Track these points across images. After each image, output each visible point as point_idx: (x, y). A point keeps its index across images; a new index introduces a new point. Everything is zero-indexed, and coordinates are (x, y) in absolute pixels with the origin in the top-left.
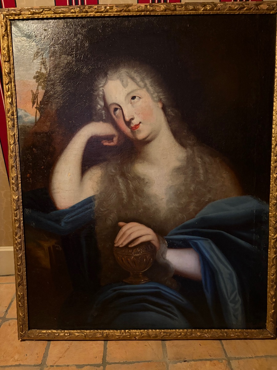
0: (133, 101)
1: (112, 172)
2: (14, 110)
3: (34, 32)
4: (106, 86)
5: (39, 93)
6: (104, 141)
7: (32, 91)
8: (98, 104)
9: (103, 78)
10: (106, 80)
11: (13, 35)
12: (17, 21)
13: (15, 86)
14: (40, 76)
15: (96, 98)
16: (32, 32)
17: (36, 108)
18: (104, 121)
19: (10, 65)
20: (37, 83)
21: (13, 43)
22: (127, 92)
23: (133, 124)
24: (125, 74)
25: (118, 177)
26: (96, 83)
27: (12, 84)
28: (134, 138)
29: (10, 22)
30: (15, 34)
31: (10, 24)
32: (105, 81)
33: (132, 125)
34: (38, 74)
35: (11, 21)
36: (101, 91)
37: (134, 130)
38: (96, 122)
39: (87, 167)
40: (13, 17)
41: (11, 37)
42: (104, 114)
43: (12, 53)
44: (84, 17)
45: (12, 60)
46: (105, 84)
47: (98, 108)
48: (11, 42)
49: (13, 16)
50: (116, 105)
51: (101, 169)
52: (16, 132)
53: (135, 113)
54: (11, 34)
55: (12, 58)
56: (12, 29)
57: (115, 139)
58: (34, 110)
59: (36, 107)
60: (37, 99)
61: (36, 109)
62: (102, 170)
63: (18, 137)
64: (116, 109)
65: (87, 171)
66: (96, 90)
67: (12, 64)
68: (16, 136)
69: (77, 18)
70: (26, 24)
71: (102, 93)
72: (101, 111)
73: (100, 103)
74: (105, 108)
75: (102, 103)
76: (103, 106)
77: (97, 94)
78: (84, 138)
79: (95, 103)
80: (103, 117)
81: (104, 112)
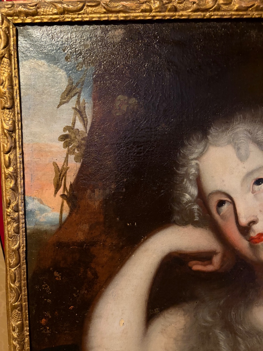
0: (256, 187)
1: (207, 322)
2: (20, 201)
3: (64, 51)
4: (204, 158)
5: (68, 168)
6: (194, 262)
7: (55, 164)
8: (187, 192)
9: (199, 141)
10: (205, 146)
11: (20, 54)
12: (30, 27)
13: (22, 154)
14: (73, 136)
15: (183, 180)
16: (59, 49)
17: (63, 196)
18: (196, 224)
19: (14, 116)
20: (66, 149)
21: (21, 72)
22: (245, 171)
23: (254, 231)
24: (244, 135)
25: (217, 331)
26: (184, 151)
27: (16, 151)
28: (254, 258)
29: (14, 29)
30: (24, 54)
31: (15, 32)
32: (203, 148)
33: (253, 235)
34: (67, 132)
35: (18, 28)
36: (192, 166)
37: (256, 243)
38: (180, 226)
39: (157, 310)
40: (22, 20)
41: (16, 59)
42: (196, 211)
43: (18, 91)
44: (168, 19)
45: (19, 105)
46: (202, 154)
47: (185, 200)
48: (16, 70)
49: (22, 18)
50: (223, 195)
51: (184, 315)
52: (21, 242)
53: (261, 211)
54: (16, 54)
55: (18, 101)
56: (19, 42)
57: (217, 260)
58: (58, 199)
59: (62, 194)
60: (65, 180)
61: (61, 199)
62: (186, 316)
63: (26, 251)
64: (221, 203)
65: (158, 317)
66: (183, 166)
67: (18, 113)
68: (21, 250)
69: (154, 23)
70: (48, 34)
71: (194, 171)
72: (192, 205)
73: (190, 190)
74: (199, 199)
75: (194, 190)
76: (196, 196)
77: (184, 173)
78: (154, 256)
79: (179, 191)
80: (194, 217)
81: (197, 208)
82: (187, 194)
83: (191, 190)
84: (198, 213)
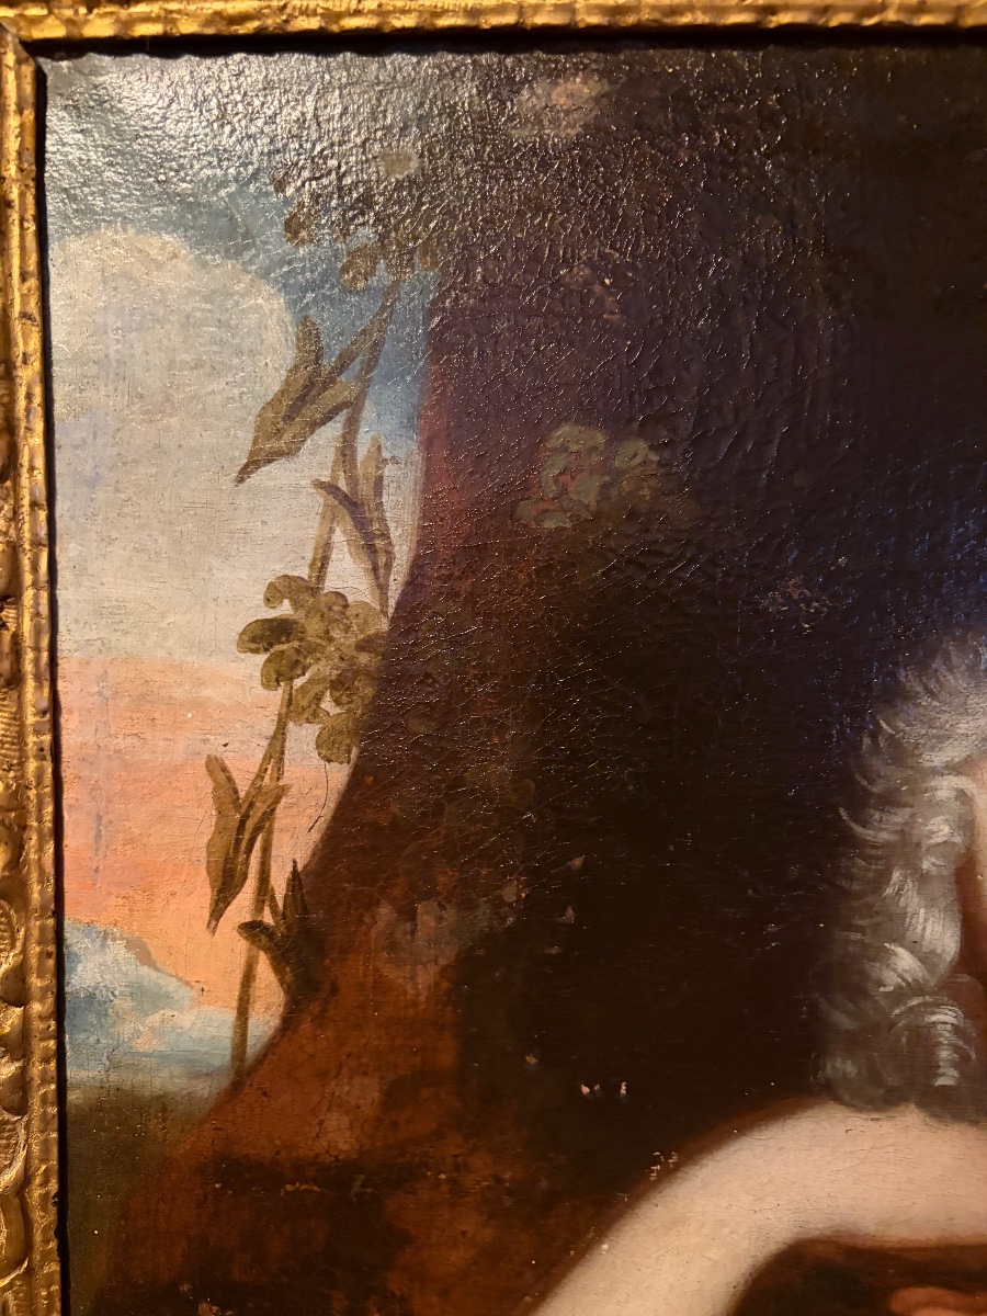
2: (35, 949)
3: (280, 186)
5: (283, 790)
6: (922, 1293)
7: (216, 767)
8: (900, 940)
11: (53, 202)
12: (107, 60)
13: (55, 707)
14: (314, 627)
15: (883, 878)
16: (255, 176)
17: (252, 929)
19: (15, 515)
20: (277, 696)
21: (55, 290)
26: (898, 725)
27: (20, 697)
29: (28, 70)
30: (73, 198)
31: (28, 89)
34: (285, 609)
35: (47, 65)
36: (937, 807)
38: (860, 1110)
40: (69, 22)
41: (31, 227)
42: (946, 1035)
43: (38, 390)
44: (843, 27)
45: (40, 463)
47: (891, 980)
48: (33, 282)
49: (69, 13)
52: (36, 1149)
54: (30, 200)
55: (37, 440)
56: (50, 143)
58: (230, 947)
59: (248, 919)
60: (266, 850)
61: (242, 945)
63: (62, 1194)
66: (889, 801)
67: (34, 504)
68: (36, 1193)
69: (764, 46)
70: (200, 98)
71: (946, 829)
72: (925, 1004)
73: (920, 928)
74: (965, 978)
75: (939, 928)
76: (949, 959)
77: (892, 838)
78: (715, 1254)
79: (862, 930)
80: (932, 1068)
81: (954, 1021)
82: (900, 950)
83: (924, 929)
84: (956, 1049)
